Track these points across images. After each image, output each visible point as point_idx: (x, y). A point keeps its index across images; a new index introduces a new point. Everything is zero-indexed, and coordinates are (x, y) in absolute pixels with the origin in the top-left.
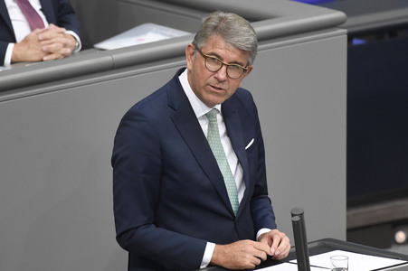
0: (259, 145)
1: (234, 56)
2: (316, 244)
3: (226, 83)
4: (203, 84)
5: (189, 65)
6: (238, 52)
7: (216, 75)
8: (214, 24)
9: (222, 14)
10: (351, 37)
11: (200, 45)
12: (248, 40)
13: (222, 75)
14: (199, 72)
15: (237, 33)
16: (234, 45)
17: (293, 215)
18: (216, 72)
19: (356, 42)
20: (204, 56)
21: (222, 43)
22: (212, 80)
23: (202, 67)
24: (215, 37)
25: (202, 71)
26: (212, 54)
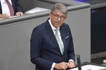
1: (62, 14)
2: (83, 63)
4: (54, 22)
5: (51, 18)
6: (63, 14)
9: (58, 4)
10: (92, 10)
11: (53, 13)
12: (65, 10)
13: (59, 20)
15: (62, 9)
16: (61, 12)
17: (77, 56)
18: (58, 19)
19: (93, 11)
20: (54, 15)
21: (58, 11)
22: (57, 21)
23: (54, 18)
24: (57, 10)
25: (54, 19)
26: (56, 14)
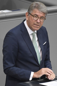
0: (48, 44)
1: (41, 15)
3: (40, 23)
4: (32, 24)
5: (27, 19)
7: (37, 21)
8: (34, 5)
11: (30, 12)
12: (45, 9)
13: (39, 21)
14: (31, 20)
15: (42, 8)
16: (42, 11)
22: (35, 23)
26: (35, 15)
